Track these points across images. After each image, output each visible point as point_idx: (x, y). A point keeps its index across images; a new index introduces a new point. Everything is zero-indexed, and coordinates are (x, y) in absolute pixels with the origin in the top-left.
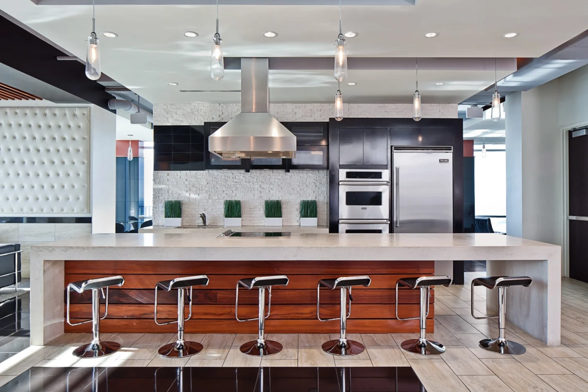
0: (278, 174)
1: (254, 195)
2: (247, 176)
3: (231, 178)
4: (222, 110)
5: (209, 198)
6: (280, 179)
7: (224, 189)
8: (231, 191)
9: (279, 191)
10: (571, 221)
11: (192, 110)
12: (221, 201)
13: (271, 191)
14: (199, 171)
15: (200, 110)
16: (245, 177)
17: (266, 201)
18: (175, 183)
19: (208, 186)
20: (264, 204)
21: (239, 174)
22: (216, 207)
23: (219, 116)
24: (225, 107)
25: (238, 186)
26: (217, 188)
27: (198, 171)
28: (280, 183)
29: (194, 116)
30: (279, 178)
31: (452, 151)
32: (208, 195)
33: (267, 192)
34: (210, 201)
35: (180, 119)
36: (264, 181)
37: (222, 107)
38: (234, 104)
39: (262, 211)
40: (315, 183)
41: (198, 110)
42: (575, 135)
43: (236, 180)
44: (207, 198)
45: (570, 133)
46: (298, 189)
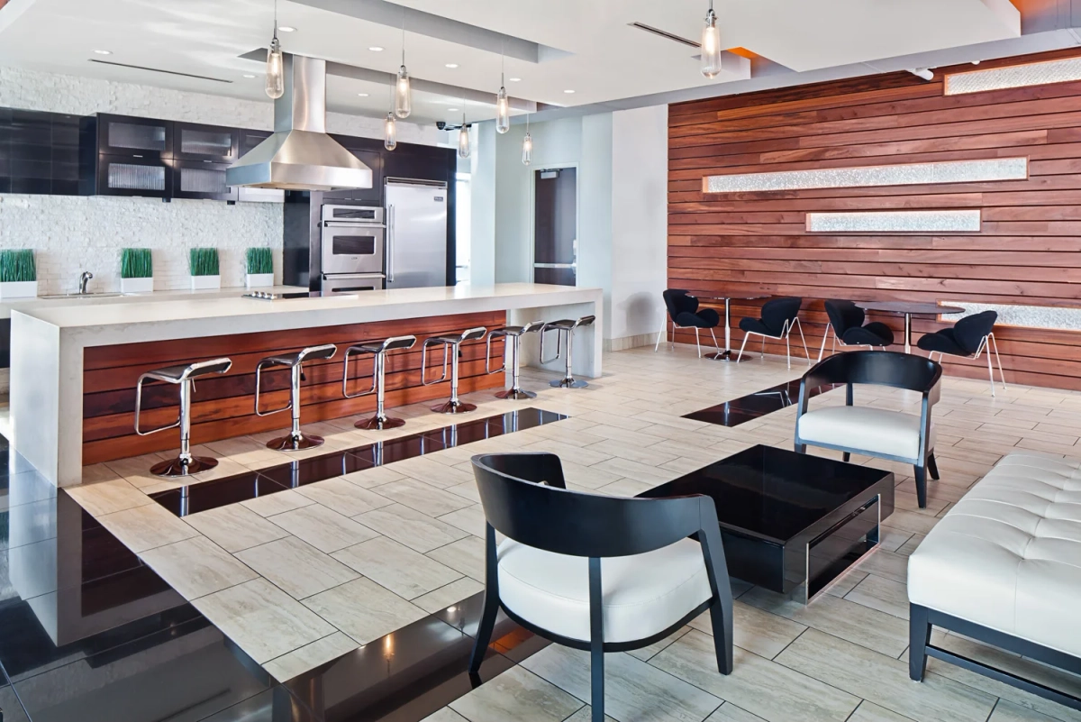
0: (212, 207)
1: (172, 240)
2: (160, 210)
3: (131, 210)
4: (115, 93)
5: (89, 244)
6: (214, 215)
7: (119, 229)
8: (131, 233)
9: (214, 234)
10: (536, 269)
11: (55, 84)
12: (112, 249)
13: (200, 234)
14: (70, 197)
15: (71, 87)
16: (157, 210)
17: (192, 250)
18: (17, 217)
19: (87, 223)
20: (189, 255)
21: (146, 205)
22: (102, 261)
23: (111, 102)
24: (120, 88)
25: (144, 224)
26: (105, 228)
27: (66, 197)
28: (214, 221)
29: (59, 97)
30: (213, 212)
31: (446, 187)
32: (87, 240)
33: (193, 234)
34: (90, 249)
35: (30, 98)
36: (188, 217)
37: (116, 87)
38: (139, 87)
39: (185, 264)
40: (267, 222)
41: (68, 86)
42: (544, 176)
43: (140, 215)
44: (86, 244)
45: (538, 173)
46: (243, 231)
